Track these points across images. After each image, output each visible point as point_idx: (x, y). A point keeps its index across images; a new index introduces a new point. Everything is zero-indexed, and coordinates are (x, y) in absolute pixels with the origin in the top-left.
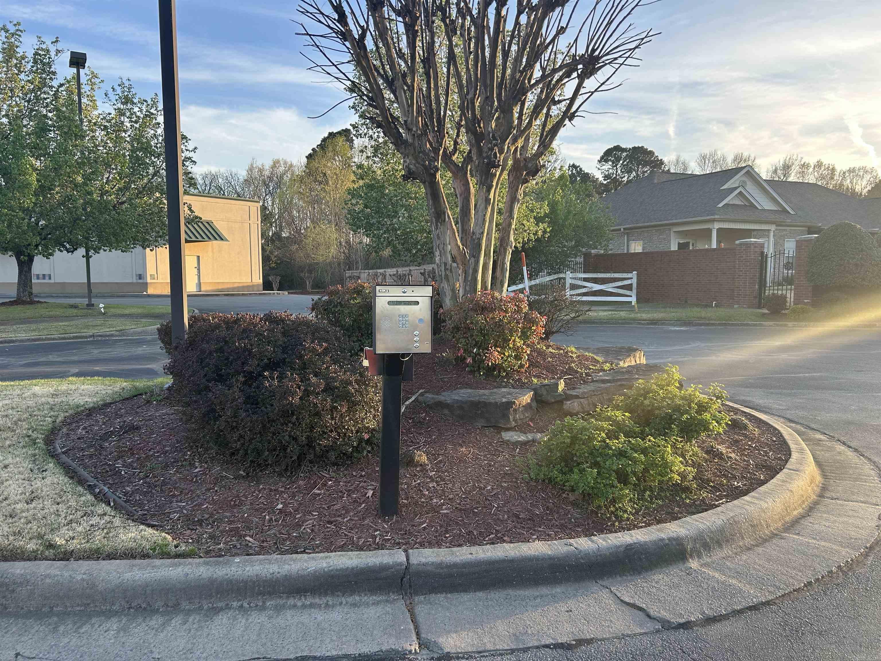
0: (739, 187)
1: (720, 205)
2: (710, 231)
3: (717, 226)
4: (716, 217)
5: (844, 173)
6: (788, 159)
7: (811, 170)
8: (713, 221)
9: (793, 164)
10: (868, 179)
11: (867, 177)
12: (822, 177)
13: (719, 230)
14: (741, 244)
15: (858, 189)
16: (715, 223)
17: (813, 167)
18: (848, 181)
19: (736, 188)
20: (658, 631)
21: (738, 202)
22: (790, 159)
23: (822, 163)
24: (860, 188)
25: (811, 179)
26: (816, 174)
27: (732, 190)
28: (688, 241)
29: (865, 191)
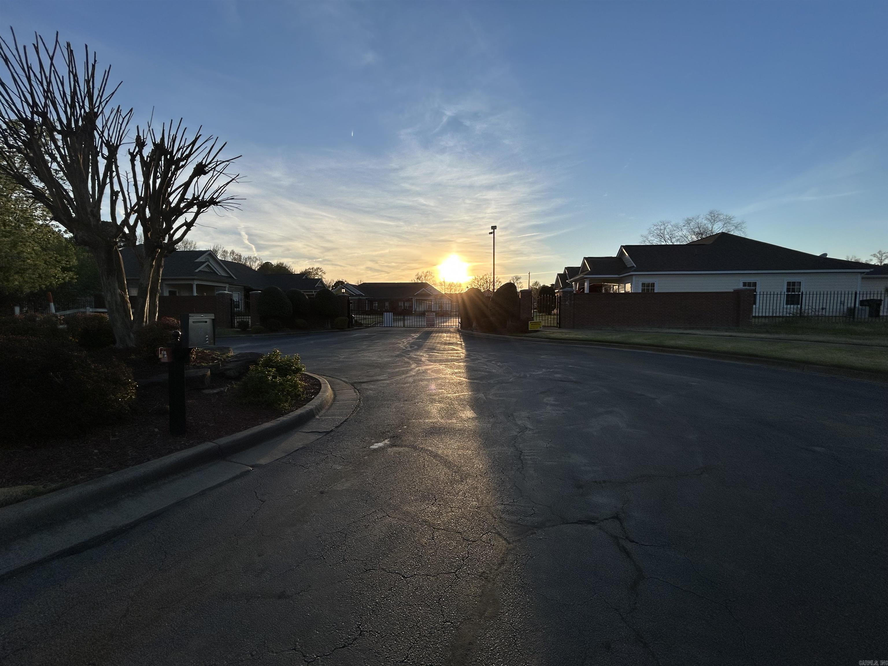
0: (207, 261)
1: (197, 271)
2: (192, 285)
3: (196, 283)
4: (195, 277)
5: (246, 258)
6: (215, 247)
7: (229, 254)
8: (194, 279)
9: (219, 250)
10: (258, 263)
11: (258, 262)
12: (235, 259)
13: (197, 285)
14: (219, 294)
15: (253, 268)
16: (195, 281)
17: (229, 253)
18: (248, 263)
19: (204, 263)
20: (326, 435)
21: (206, 270)
22: (216, 247)
23: (234, 252)
24: (254, 267)
25: (230, 259)
26: (231, 257)
27: (203, 263)
28: (176, 290)
29: (256, 269)
